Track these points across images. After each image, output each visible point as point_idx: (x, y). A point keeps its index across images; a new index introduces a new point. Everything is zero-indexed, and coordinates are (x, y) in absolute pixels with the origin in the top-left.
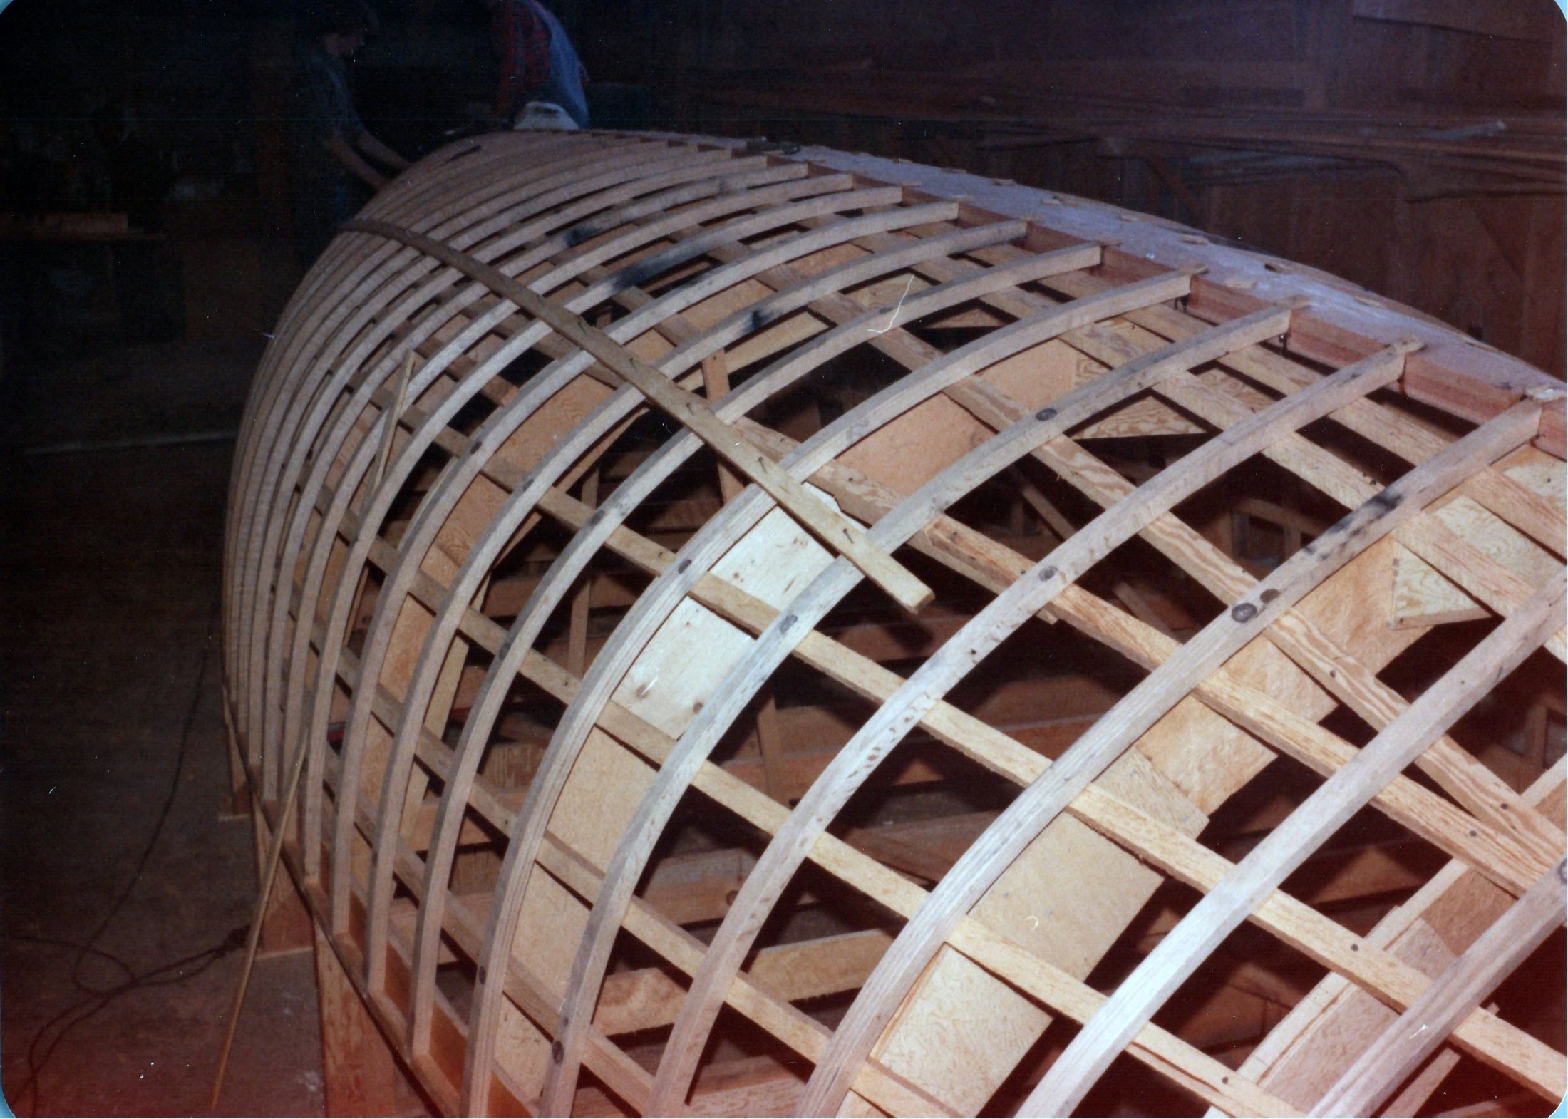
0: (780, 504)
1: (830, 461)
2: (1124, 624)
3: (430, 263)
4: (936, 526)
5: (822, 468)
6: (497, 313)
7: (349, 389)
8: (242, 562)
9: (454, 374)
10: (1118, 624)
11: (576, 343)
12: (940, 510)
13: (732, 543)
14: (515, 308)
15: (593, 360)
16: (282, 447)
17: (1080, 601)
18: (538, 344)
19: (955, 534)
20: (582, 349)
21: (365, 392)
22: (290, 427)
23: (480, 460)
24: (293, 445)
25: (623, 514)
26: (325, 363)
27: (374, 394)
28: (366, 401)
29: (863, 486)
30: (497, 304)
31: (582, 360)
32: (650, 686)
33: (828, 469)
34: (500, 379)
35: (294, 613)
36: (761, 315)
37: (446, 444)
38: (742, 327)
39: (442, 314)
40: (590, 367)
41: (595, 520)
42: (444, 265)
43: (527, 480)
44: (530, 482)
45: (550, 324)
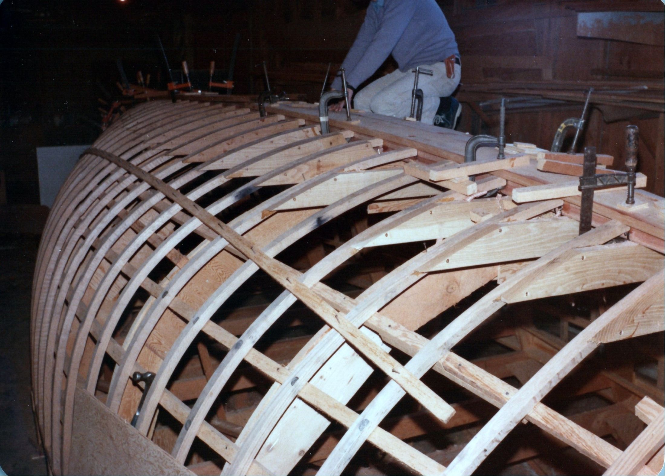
0: (347, 341)
1: (375, 313)
2: (577, 432)
3: (133, 178)
4: (447, 360)
5: (371, 317)
6: (171, 212)
7: (93, 249)
8: (39, 333)
9: (150, 244)
10: (574, 432)
11: (218, 234)
12: (448, 349)
13: (321, 364)
14: (181, 208)
15: (227, 243)
16: (58, 277)
17: (546, 415)
18: (195, 230)
19: (460, 365)
20: (222, 237)
21: (102, 252)
22: (61, 266)
23: (167, 301)
24: (64, 276)
25: (253, 342)
26: (80, 231)
27: (107, 253)
28: (102, 257)
29: (398, 331)
30: (171, 207)
31: (221, 243)
32: (274, 445)
33: (375, 319)
34: (175, 250)
35: (66, 373)
36: (323, 218)
37: (148, 288)
38: (312, 226)
39: (142, 209)
40: (226, 247)
41: (238, 346)
42: (140, 180)
43: (196, 317)
44: (198, 318)
45: (201, 221)
